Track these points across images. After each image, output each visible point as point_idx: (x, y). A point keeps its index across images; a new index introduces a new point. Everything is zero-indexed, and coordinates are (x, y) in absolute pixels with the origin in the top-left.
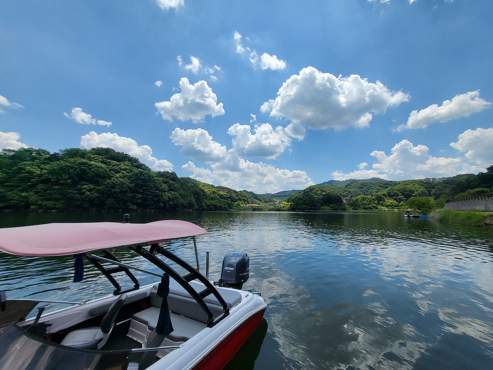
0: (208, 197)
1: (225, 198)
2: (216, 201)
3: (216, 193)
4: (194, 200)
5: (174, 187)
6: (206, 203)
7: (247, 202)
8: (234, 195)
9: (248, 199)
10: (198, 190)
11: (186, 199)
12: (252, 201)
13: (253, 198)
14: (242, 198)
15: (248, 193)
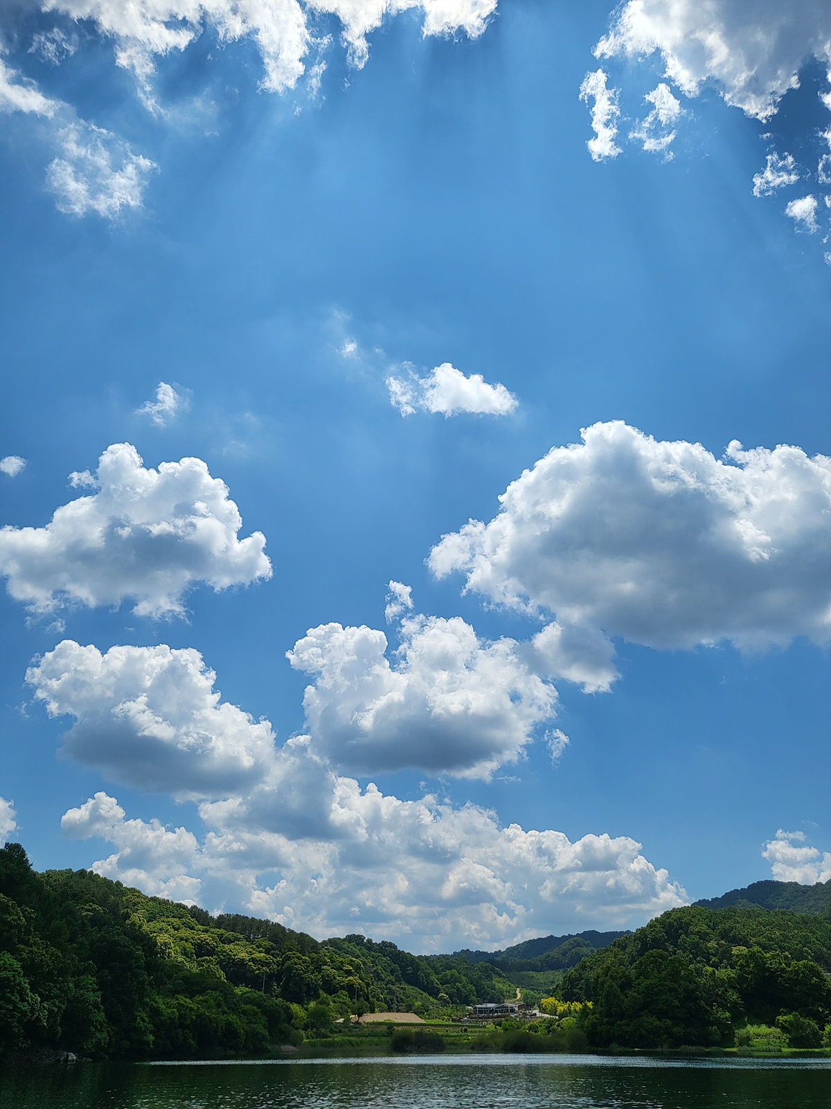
0: (170, 977)
1: (254, 982)
2: (211, 996)
3: (211, 952)
4: (94, 997)
6: (155, 1012)
7: (367, 1000)
8: (299, 962)
9: (368, 985)
10: (123, 939)
11: (55, 991)
12: (388, 997)
13: (392, 978)
14: (340, 979)
15: (369, 949)
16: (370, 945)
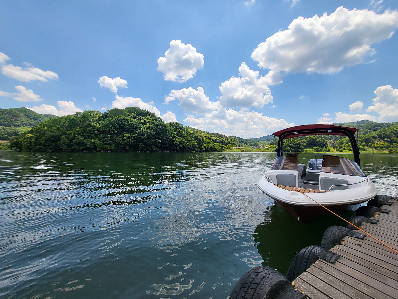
0: (205, 142)
1: (218, 142)
2: (212, 144)
3: (210, 138)
4: (196, 144)
5: (182, 134)
6: (204, 146)
8: (225, 140)
9: (236, 143)
11: (190, 143)
12: (239, 145)
13: (240, 142)
14: (231, 142)
15: (236, 138)
16: (236, 137)
